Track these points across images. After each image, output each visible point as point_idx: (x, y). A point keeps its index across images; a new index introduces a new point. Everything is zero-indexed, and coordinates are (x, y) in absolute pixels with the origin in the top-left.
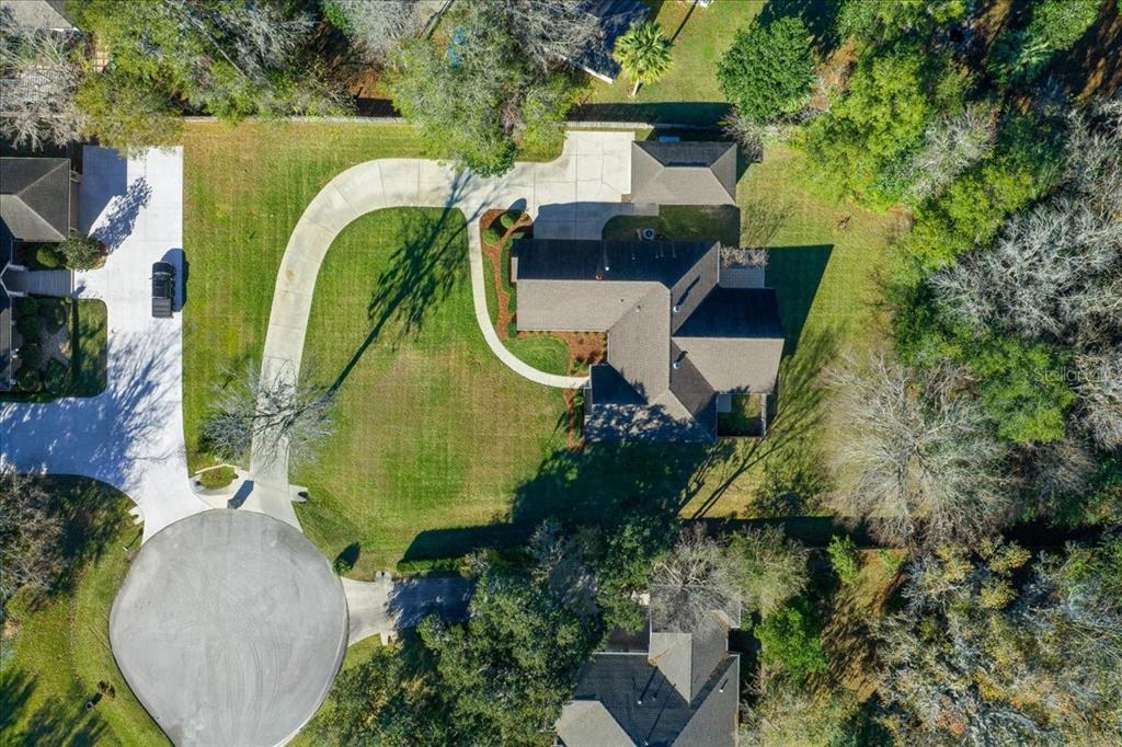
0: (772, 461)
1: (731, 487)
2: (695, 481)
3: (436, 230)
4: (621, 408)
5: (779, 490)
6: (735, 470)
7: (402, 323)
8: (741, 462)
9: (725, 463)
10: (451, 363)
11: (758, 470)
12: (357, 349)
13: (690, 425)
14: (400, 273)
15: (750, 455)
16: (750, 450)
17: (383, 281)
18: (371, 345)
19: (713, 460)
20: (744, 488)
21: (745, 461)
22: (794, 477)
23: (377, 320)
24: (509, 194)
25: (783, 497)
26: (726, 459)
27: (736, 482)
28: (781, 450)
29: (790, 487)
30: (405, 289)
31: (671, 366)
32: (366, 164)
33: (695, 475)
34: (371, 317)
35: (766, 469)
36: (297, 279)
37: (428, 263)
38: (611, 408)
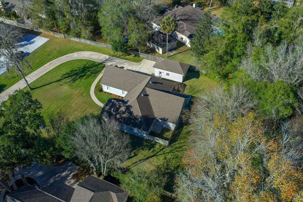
0: (169, 156)
1: (148, 160)
2: (134, 153)
3: (95, 66)
4: (117, 103)
5: (167, 169)
6: (152, 154)
7: (69, 80)
8: (155, 153)
9: (149, 150)
10: (76, 92)
11: (161, 158)
12: (52, 82)
13: (140, 119)
14: (78, 71)
15: (160, 151)
16: (161, 149)
17: (72, 71)
18: (57, 82)
19: (144, 148)
20: (153, 163)
21: (157, 153)
22: (176, 166)
23: (63, 78)
24: (119, 65)
25: (168, 173)
26: (150, 150)
27: (151, 159)
28: (173, 154)
29: (173, 169)
30: (77, 74)
31: (141, 94)
32: (88, 52)
33: (135, 151)
34: (62, 77)
35: (165, 159)
36: (51, 65)
37: (87, 71)
38: (114, 102)
